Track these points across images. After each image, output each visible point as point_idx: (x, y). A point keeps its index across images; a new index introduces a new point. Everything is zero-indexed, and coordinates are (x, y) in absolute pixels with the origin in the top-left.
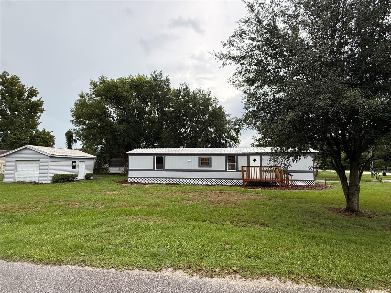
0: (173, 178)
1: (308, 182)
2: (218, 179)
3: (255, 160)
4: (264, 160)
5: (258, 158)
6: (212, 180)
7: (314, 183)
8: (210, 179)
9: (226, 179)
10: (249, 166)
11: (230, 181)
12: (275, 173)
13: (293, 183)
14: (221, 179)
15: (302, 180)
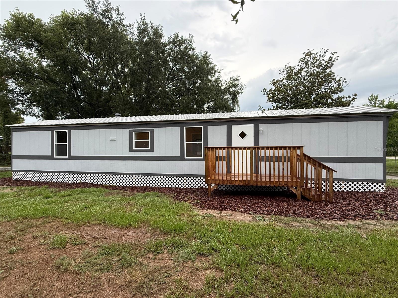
0: (85, 173)
1: (367, 186)
2: (167, 175)
3: (243, 135)
4: (262, 133)
5: (249, 129)
6: (156, 177)
7: (382, 186)
8: (151, 175)
9: (183, 176)
10: (229, 148)
11: (190, 179)
12: (289, 163)
13: (336, 186)
14: (173, 175)
15: (353, 181)
